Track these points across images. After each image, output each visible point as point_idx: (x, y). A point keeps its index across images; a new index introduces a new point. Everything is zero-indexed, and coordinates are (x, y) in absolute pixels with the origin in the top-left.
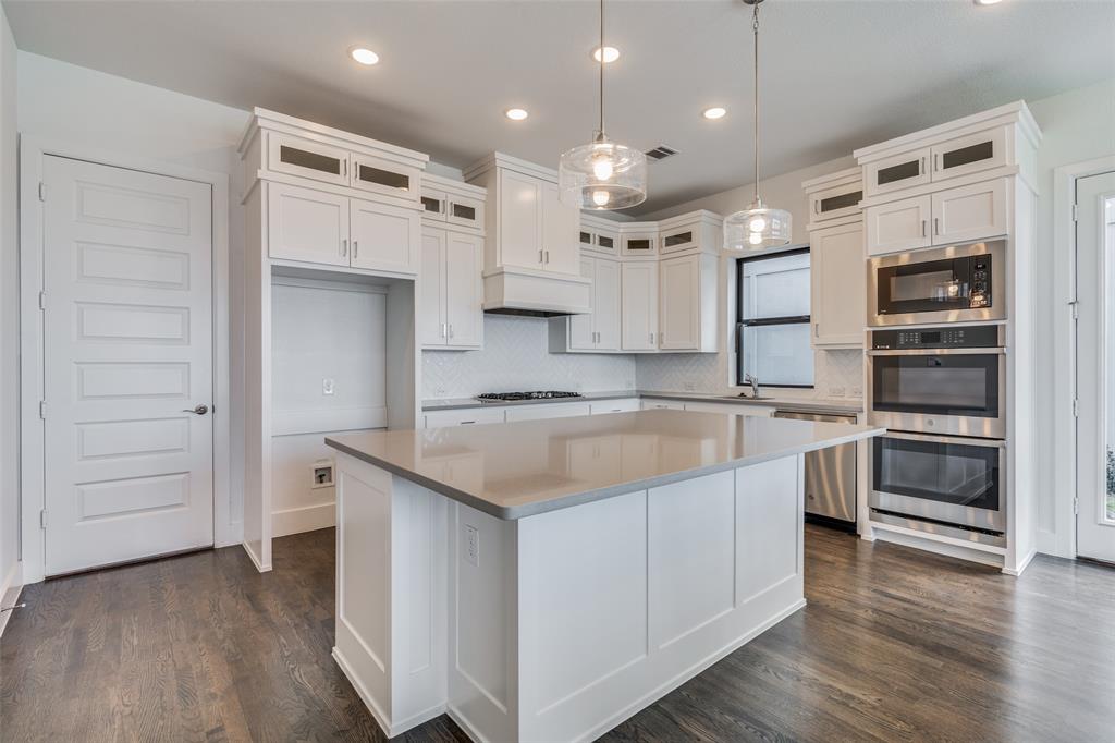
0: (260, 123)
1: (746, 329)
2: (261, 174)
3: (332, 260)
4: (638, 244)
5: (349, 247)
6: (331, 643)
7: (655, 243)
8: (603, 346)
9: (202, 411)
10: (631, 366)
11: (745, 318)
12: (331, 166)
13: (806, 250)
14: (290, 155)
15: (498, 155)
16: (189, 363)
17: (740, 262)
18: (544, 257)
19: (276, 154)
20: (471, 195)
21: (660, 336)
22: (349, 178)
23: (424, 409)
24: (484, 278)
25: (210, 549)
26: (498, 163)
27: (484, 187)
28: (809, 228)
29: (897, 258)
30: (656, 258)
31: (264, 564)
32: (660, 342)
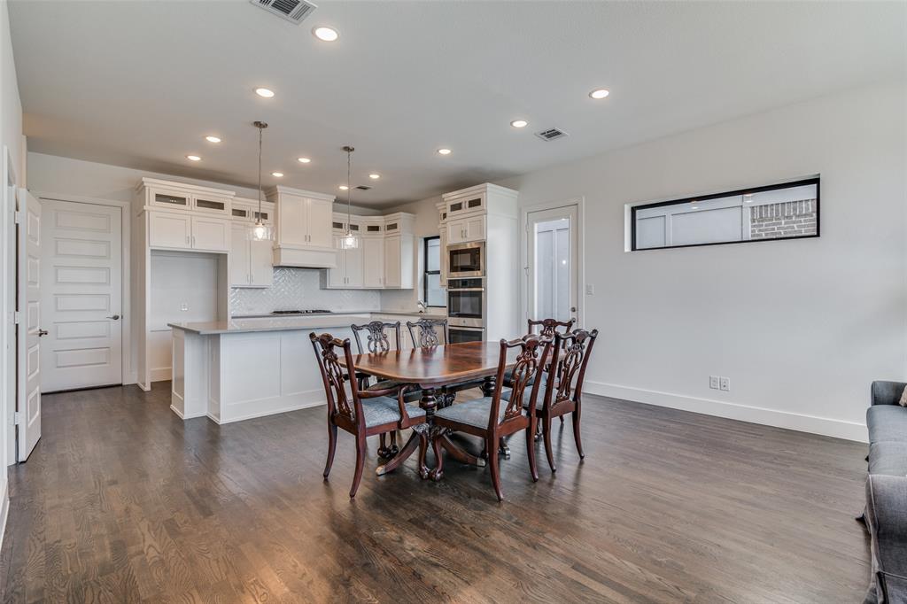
0: (145, 184)
1: (429, 276)
2: (145, 208)
3: (181, 245)
4: (374, 228)
5: (191, 240)
6: (170, 403)
7: (382, 228)
8: (351, 285)
9: (116, 318)
10: (377, 296)
11: (429, 270)
12: (182, 201)
13: (438, 237)
14: (160, 197)
15: (278, 187)
16: (109, 295)
17: (426, 240)
18: (308, 238)
19: (153, 198)
20: (266, 207)
21: (385, 279)
22: (191, 207)
23: (233, 318)
24: (274, 250)
25: (121, 385)
26: (279, 191)
27: (273, 202)
28: (439, 227)
29: (465, 245)
30: (383, 236)
31: (147, 388)
32: (385, 283)
